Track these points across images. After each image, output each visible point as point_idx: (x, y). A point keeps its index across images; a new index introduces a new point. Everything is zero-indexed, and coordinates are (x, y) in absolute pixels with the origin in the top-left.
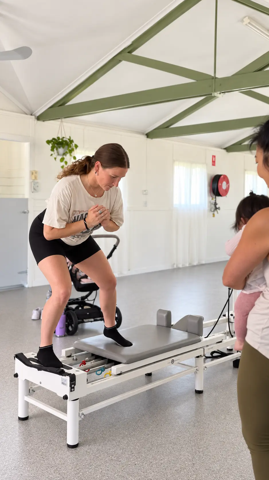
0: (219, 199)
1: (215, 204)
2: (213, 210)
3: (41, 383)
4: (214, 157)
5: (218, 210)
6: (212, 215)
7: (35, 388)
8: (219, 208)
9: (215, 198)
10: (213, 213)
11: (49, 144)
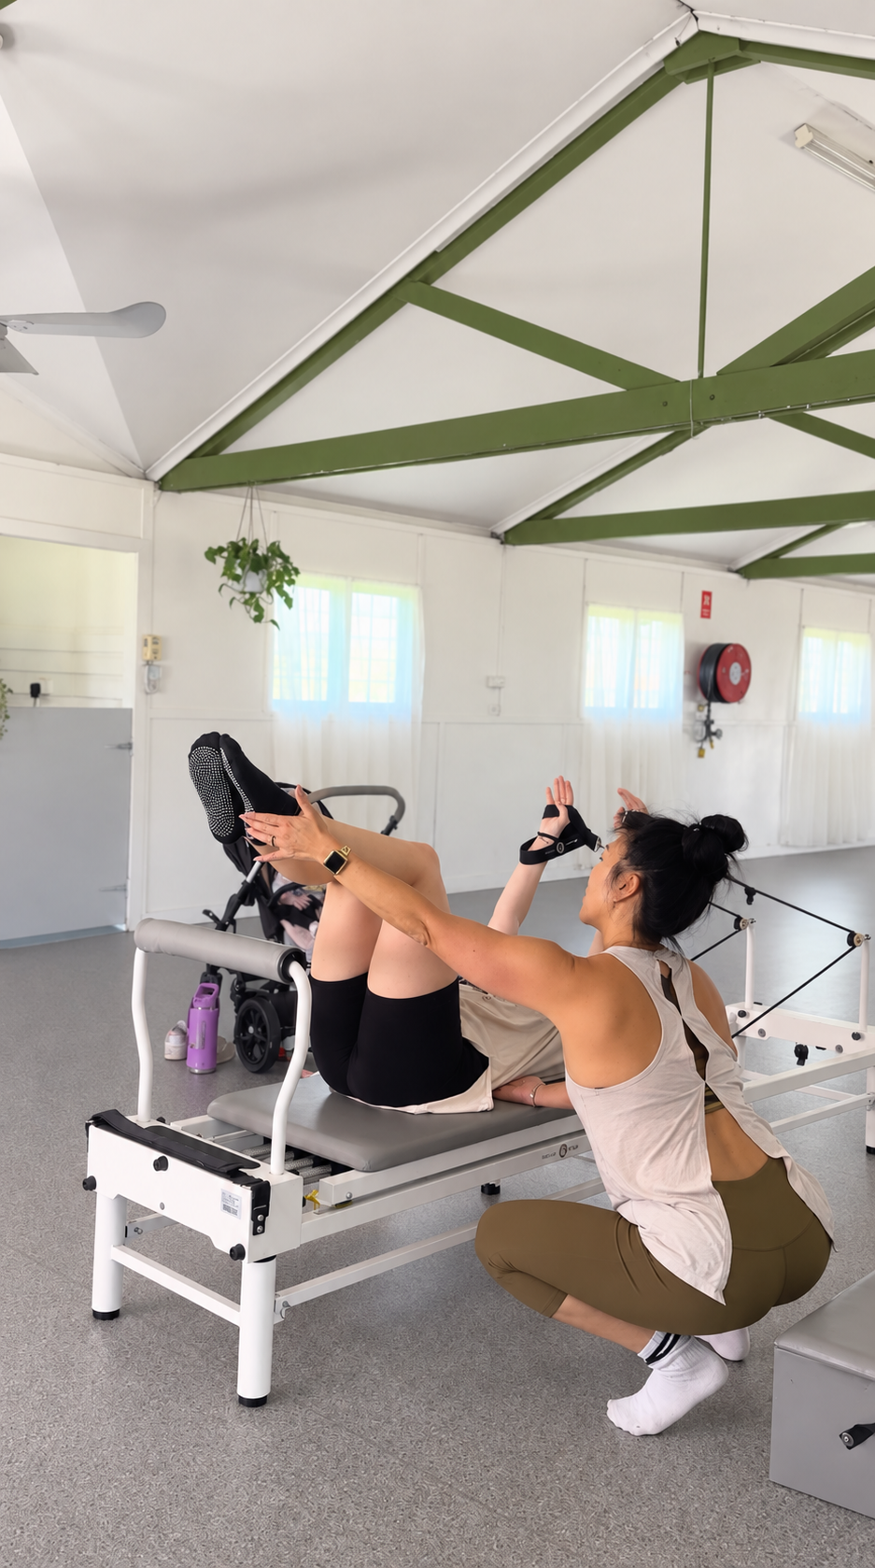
0: (716, 707)
1: (708, 723)
2: (699, 738)
3: (162, 1207)
4: (707, 594)
5: (714, 738)
6: (695, 753)
7: (143, 1223)
8: (718, 734)
9: (709, 705)
10: (699, 745)
11: (214, 561)
